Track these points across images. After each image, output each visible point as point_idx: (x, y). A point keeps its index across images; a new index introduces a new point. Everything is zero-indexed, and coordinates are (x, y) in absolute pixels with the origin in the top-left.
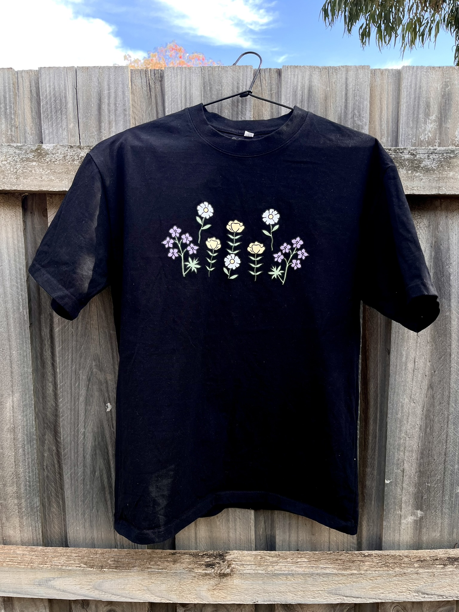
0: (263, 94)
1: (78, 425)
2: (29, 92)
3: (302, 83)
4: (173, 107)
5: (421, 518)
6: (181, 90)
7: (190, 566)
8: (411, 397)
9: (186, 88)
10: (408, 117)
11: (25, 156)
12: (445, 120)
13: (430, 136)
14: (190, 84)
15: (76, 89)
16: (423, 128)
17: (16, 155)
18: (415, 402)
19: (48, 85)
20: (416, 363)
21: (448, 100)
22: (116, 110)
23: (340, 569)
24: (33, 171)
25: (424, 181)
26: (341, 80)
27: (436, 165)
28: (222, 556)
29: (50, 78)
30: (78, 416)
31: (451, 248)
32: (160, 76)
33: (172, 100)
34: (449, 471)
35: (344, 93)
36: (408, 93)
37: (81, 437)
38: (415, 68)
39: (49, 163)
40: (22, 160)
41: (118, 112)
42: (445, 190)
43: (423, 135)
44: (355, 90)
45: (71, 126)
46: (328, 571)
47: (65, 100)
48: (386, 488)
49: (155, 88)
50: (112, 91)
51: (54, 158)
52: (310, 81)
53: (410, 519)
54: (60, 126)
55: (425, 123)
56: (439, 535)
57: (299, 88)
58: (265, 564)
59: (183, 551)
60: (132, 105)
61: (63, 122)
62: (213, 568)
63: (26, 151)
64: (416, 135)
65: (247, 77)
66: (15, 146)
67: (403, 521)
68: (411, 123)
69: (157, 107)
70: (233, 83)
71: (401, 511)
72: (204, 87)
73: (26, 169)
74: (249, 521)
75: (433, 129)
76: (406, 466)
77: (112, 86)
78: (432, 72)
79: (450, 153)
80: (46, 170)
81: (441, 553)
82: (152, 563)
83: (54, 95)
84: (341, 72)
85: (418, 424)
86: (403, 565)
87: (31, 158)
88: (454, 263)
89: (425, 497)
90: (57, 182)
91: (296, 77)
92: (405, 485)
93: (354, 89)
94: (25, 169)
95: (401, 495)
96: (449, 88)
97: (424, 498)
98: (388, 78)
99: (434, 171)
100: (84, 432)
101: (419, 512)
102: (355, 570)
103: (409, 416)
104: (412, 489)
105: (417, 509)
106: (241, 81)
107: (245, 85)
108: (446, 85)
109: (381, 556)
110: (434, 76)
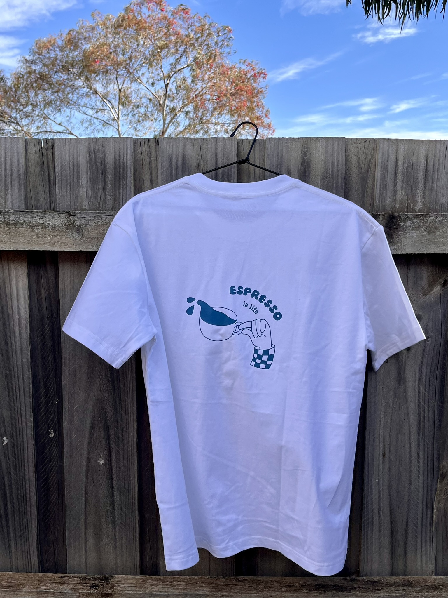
0: (143, 160)
3: (176, 152)
6: (69, 157)
7: (76, 587)
14: (77, 153)
22: (12, 175)
23: (212, 591)
28: (107, 579)
33: (61, 167)
38: (277, 140)
41: (14, 177)
46: (201, 593)
49: (47, 154)
50: (9, 158)
57: (174, 157)
58: (145, 586)
59: (72, 575)
62: (96, 589)
69: (48, 172)
70: (115, 152)
72: (90, 155)
77: (8, 154)
82: (41, 585)
86: (271, 589)
91: (171, 147)
96: (307, 157)
102: (226, 592)
106: (122, 150)
108: (305, 154)
109: (254, 581)
110: (294, 146)
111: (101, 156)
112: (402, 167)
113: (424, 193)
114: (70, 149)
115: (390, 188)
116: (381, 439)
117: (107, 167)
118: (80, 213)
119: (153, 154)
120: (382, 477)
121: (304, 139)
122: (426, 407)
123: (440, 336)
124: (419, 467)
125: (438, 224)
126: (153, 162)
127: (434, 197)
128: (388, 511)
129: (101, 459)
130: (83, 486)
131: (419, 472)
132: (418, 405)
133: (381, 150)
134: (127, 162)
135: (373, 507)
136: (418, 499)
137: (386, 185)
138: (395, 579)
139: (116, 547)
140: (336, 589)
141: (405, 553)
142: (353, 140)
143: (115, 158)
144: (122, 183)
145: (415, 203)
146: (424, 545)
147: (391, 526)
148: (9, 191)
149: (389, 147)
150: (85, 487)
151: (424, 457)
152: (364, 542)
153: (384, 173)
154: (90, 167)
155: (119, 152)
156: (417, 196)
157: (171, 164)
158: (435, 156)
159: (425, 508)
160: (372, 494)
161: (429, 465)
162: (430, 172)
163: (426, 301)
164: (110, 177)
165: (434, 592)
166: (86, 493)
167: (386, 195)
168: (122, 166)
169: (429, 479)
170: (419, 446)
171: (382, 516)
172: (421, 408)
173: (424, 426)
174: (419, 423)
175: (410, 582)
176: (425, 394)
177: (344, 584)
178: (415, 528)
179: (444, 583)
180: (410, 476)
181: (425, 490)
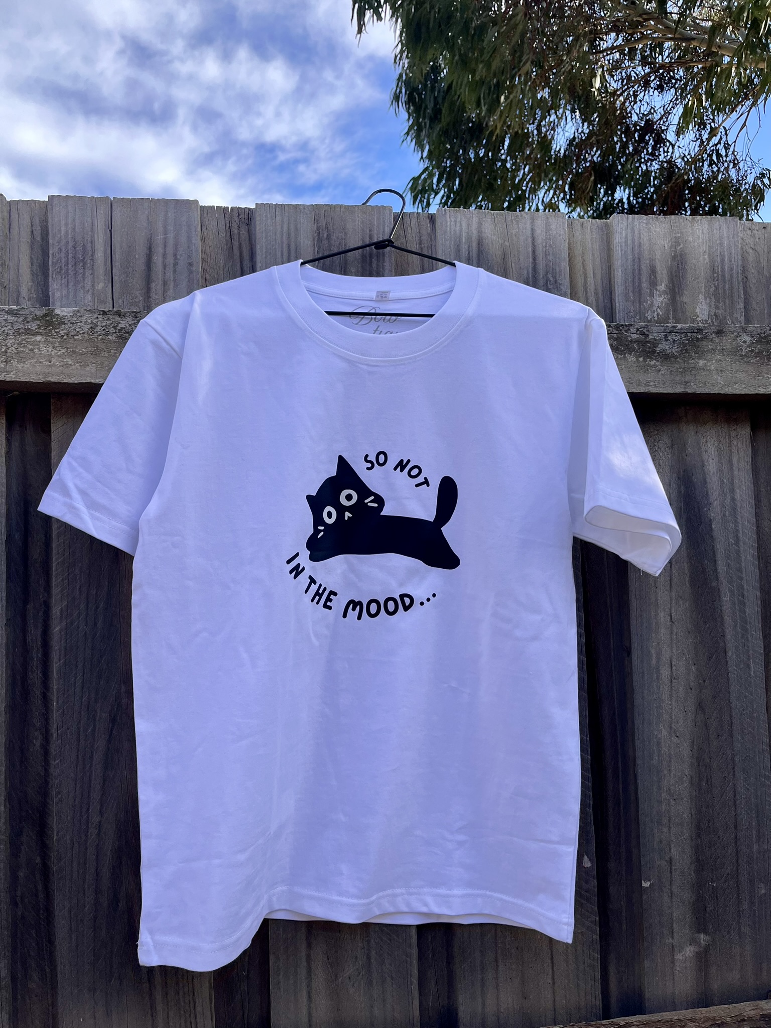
1: (88, 810)
2: (30, 233)
4: (269, 262)
5: (707, 949)
8: (671, 728)
9: (289, 235)
10: (626, 287)
11: (23, 327)
12: (679, 291)
13: (661, 313)
15: (111, 231)
16: (649, 302)
17: (7, 325)
18: (678, 735)
19: (63, 223)
20: (674, 668)
21: (682, 264)
24: (36, 351)
25: (663, 373)
26: (524, 231)
27: (679, 349)
29: (68, 212)
30: (89, 792)
31: (708, 480)
32: (246, 217)
34: (745, 857)
35: (530, 249)
36: (623, 252)
37: (93, 832)
39: (65, 337)
40: (18, 332)
42: (695, 387)
43: (649, 312)
44: (546, 247)
45: (100, 286)
47: (92, 247)
48: (644, 897)
51: (75, 329)
52: (480, 232)
53: (689, 951)
54: (80, 286)
55: (652, 295)
56: (738, 976)
60: (202, 258)
61: (86, 280)
63: (26, 318)
64: (640, 312)
65: (384, 221)
66: (7, 309)
67: (679, 957)
68: (631, 294)
71: (673, 938)
73: (24, 347)
74: (409, 981)
75: (664, 304)
76: (675, 852)
78: (655, 224)
79: (697, 333)
80: (58, 349)
81: (748, 1008)
83: (74, 239)
84: (524, 221)
85: (687, 774)
87: (33, 329)
88: (715, 503)
89: (710, 908)
90: (77, 369)
92: (675, 889)
93: (544, 244)
94: (22, 347)
95: (670, 908)
97: (708, 909)
98: (591, 232)
99: (676, 359)
100: (100, 822)
101: (702, 936)
103: (670, 761)
104: (687, 896)
105: (699, 932)
107: (381, 233)
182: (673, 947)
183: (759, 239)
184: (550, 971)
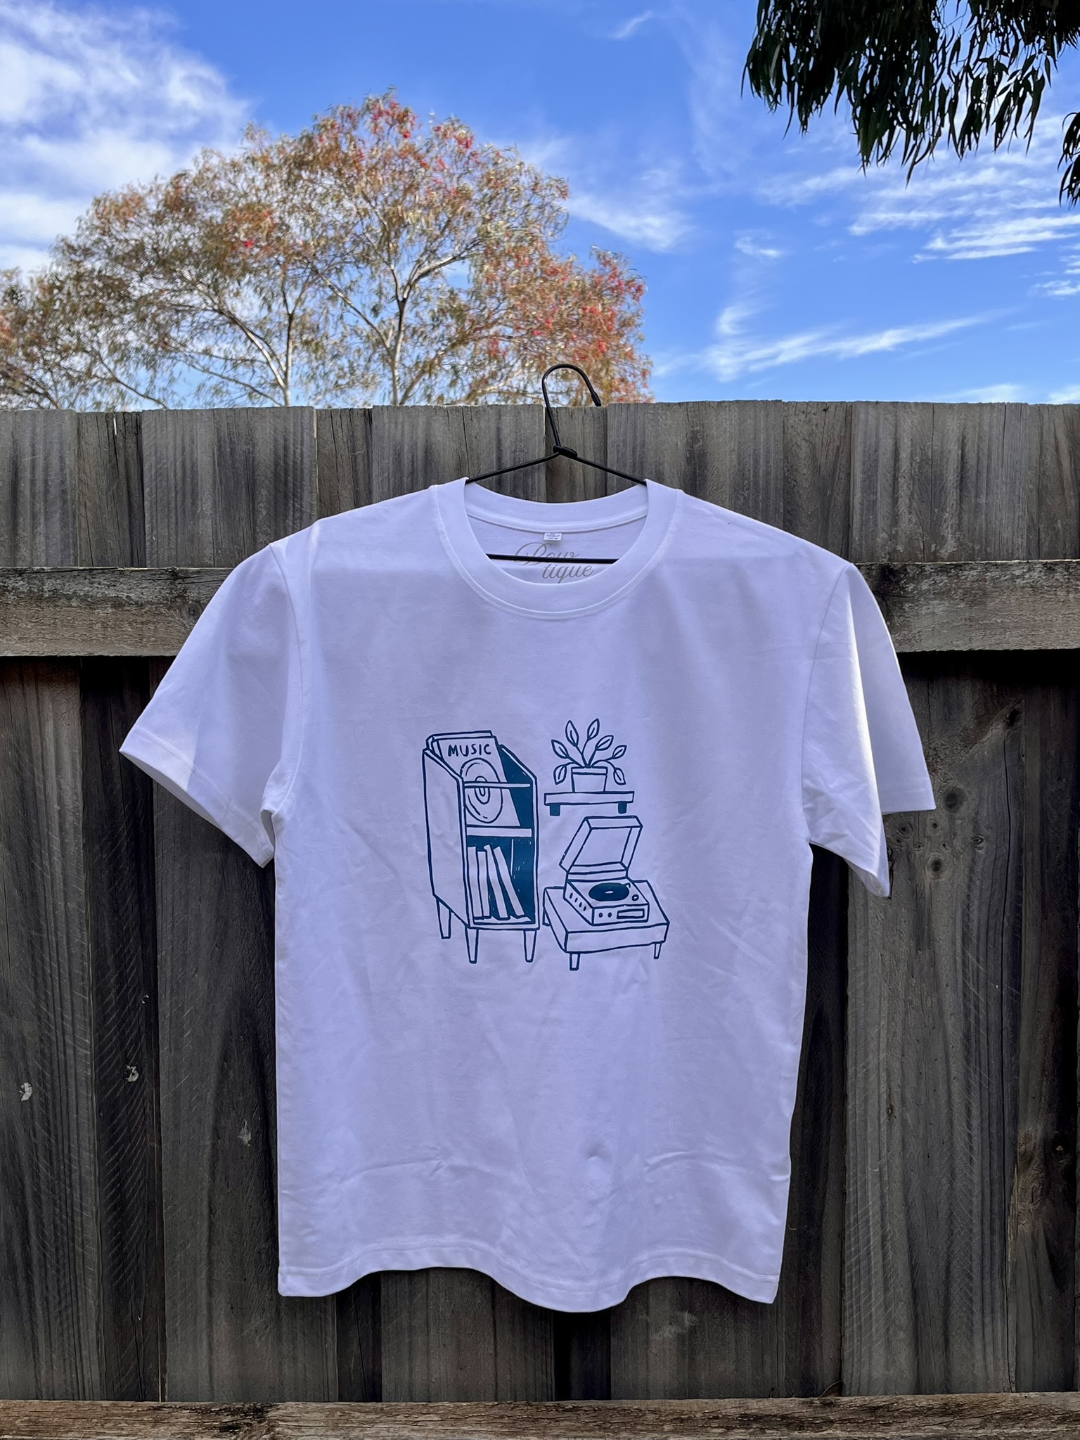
0: (339, 456)
3: (412, 438)
5: (693, 1331)
6: (175, 452)
7: (187, 1431)
9: (183, 449)
14: (193, 442)
21: (701, 467)
22: (46, 492)
23: (502, 1434)
26: (487, 431)
28: (259, 1413)
32: (134, 425)
33: (156, 472)
36: (620, 454)
41: (51, 496)
49: (125, 447)
50: (40, 457)
52: (428, 436)
53: (668, 1332)
56: (732, 1368)
57: (406, 448)
58: (348, 1425)
59: (179, 1404)
60: (80, 479)
62: (235, 1433)
65: (302, 427)
67: (655, 1337)
69: (128, 484)
70: (276, 440)
71: (647, 1315)
72: (220, 447)
74: (323, 1338)
77: (40, 447)
78: (665, 414)
81: (730, 1406)
82: (108, 1425)
84: (486, 417)
86: (639, 1427)
91: (400, 427)
93: (513, 449)
96: (700, 444)
98: (585, 424)
101: (686, 1315)
102: (533, 1435)
105: (682, 1310)
106: (291, 435)
108: (694, 438)
109: (600, 1410)
110: (669, 422)
111: (245, 447)
112: (908, 464)
113: (960, 519)
114: (175, 433)
115: (883, 508)
116: (883, 1074)
117: (259, 472)
118: (198, 572)
119: (360, 442)
120: (888, 1162)
121: (690, 405)
122: (982, 999)
123: (1007, 836)
124: (970, 1136)
125: (989, 586)
126: (359, 460)
127: (980, 528)
128: (905, 1242)
129: (244, 1130)
130: (205, 1192)
131: (971, 1148)
132: (964, 995)
133: (861, 426)
134: (302, 461)
135: (869, 1232)
136: (971, 1212)
137: (875, 502)
138: (923, 1401)
139: (280, 1338)
140: (788, 1425)
141: (947, 1341)
142: (799, 406)
143: (275, 453)
144: (291, 506)
145: (941, 541)
146: (988, 1320)
147: (912, 1275)
148: (41, 529)
149: (877, 419)
150: (209, 1197)
151: (982, 1112)
152: (851, 1315)
153: (869, 477)
154: (220, 471)
155: (286, 440)
156: (945, 526)
157: (400, 462)
158: (980, 438)
159: (987, 1232)
160: (866, 1201)
161: (994, 1131)
162: (972, 474)
163: (972, 757)
164: (264, 494)
165: (1013, 1427)
166: (211, 1211)
167: (876, 525)
168: (291, 468)
169: (995, 1166)
170: (968, 1088)
171: (890, 1254)
172: (969, 1001)
173: (978, 1042)
174: (967, 1037)
175: (958, 1405)
176: (978, 969)
177: (806, 1414)
178: (967, 1280)
179: (1036, 1406)
180: (952, 1157)
181: (987, 1191)
182: (648, 1324)
183: (817, 425)
184: (492, 1340)
